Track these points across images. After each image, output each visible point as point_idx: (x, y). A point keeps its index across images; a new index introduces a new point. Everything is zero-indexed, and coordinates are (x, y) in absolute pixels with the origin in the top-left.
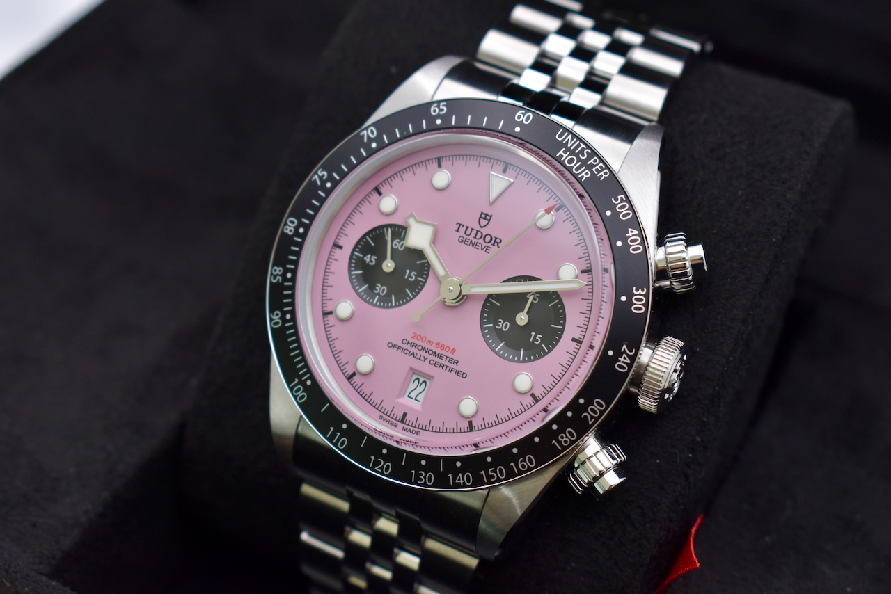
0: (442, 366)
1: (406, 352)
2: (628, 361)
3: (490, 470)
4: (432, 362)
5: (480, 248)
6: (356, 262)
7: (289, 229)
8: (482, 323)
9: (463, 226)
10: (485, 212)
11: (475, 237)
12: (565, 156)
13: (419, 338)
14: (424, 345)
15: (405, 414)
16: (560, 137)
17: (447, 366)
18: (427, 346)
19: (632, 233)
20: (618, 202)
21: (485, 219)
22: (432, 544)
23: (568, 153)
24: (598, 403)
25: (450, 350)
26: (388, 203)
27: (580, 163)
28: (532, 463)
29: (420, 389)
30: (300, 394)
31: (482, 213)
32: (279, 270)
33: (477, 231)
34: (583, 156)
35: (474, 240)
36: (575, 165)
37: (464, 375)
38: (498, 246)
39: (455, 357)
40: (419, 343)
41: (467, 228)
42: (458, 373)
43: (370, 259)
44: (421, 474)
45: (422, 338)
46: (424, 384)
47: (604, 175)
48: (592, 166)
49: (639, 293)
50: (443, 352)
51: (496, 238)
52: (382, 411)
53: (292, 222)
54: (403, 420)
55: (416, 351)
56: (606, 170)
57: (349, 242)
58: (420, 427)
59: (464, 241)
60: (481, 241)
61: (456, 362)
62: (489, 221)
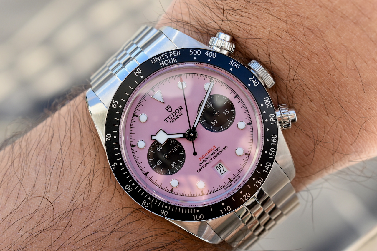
0: (218, 154)
1: (205, 166)
2: (256, 80)
3: (270, 154)
4: (214, 158)
5: (179, 116)
6: (157, 169)
7: (129, 190)
9: (167, 118)
10: (166, 107)
11: (174, 116)
12: (163, 63)
13: (202, 158)
14: (206, 157)
15: (229, 178)
16: (154, 62)
17: (219, 152)
18: (207, 156)
19: (207, 54)
20: (192, 53)
21: (169, 108)
23: (162, 62)
24: (265, 100)
25: (214, 148)
26: (141, 144)
27: (169, 59)
28: (275, 136)
29: (221, 168)
30: (200, 217)
31: (166, 108)
32: (144, 202)
33: (172, 114)
34: (167, 57)
35: (175, 117)
36: (169, 61)
37: (226, 147)
38: (183, 109)
39: (217, 147)
40: (204, 159)
41: (168, 117)
42: (224, 149)
43: (159, 163)
44: (258, 182)
46: (220, 166)
47: (178, 53)
48: (173, 55)
49: (232, 63)
50: (213, 151)
51: (179, 108)
52: (223, 187)
53: (128, 187)
54: (231, 180)
55: (207, 162)
56: (177, 51)
57: (148, 168)
58: (237, 175)
59: (173, 121)
60: (177, 114)
61: (219, 148)
62: (170, 107)
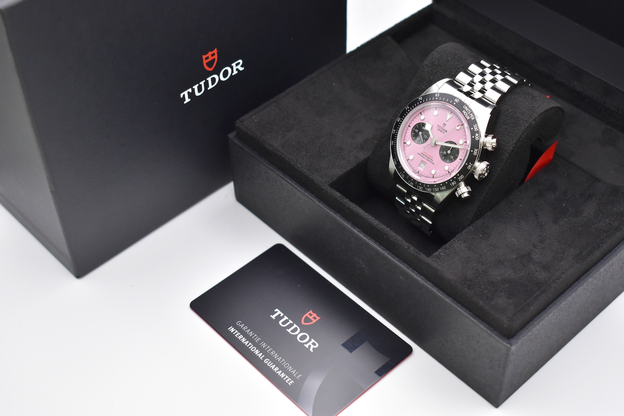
1: (421, 156)
2: (472, 166)
3: (435, 188)
4: (427, 159)
5: (442, 132)
6: (413, 131)
7: (398, 121)
8: (440, 151)
16: (465, 107)
17: (430, 161)
18: (426, 155)
19: (477, 135)
20: (475, 126)
22: (425, 205)
23: (466, 111)
24: (462, 176)
25: (432, 157)
26: (422, 117)
28: (445, 188)
29: (423, 166)
30: (395, 162)
31: (444, 123)
32: (395, 130)
33: (442, 128)
34: (469, 113)
35: (441, 130)
36: (466, 115)
37: (434, 164)
38: (446, 132)
40: (424, 154)
41: (440, 126)
42: (432, 163)
43: (417, 131)
44: (420, 187)
45: (426, 153)
47: (473, 119)
48: (471, 116)
49: (476, 150)
50: (430, 157)
51: (446, 130)
52: (414, 170)
53: (399, 119)
54: (418, 173)
55: (424, 156)
57: (412, 126)
58: (422, 175)
59: (439, 130)
60: (443, 130)
61: (432, 160)
62: (445, 125)
